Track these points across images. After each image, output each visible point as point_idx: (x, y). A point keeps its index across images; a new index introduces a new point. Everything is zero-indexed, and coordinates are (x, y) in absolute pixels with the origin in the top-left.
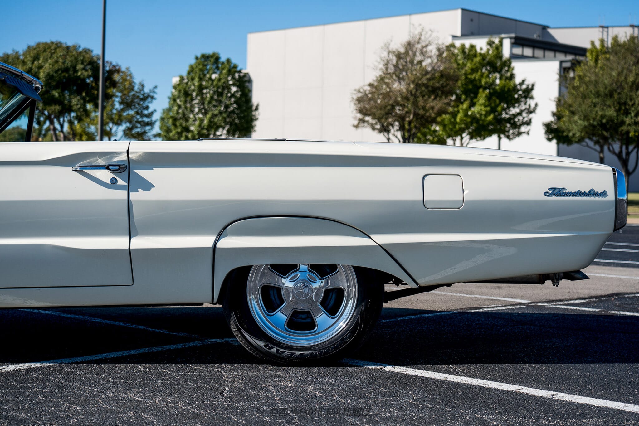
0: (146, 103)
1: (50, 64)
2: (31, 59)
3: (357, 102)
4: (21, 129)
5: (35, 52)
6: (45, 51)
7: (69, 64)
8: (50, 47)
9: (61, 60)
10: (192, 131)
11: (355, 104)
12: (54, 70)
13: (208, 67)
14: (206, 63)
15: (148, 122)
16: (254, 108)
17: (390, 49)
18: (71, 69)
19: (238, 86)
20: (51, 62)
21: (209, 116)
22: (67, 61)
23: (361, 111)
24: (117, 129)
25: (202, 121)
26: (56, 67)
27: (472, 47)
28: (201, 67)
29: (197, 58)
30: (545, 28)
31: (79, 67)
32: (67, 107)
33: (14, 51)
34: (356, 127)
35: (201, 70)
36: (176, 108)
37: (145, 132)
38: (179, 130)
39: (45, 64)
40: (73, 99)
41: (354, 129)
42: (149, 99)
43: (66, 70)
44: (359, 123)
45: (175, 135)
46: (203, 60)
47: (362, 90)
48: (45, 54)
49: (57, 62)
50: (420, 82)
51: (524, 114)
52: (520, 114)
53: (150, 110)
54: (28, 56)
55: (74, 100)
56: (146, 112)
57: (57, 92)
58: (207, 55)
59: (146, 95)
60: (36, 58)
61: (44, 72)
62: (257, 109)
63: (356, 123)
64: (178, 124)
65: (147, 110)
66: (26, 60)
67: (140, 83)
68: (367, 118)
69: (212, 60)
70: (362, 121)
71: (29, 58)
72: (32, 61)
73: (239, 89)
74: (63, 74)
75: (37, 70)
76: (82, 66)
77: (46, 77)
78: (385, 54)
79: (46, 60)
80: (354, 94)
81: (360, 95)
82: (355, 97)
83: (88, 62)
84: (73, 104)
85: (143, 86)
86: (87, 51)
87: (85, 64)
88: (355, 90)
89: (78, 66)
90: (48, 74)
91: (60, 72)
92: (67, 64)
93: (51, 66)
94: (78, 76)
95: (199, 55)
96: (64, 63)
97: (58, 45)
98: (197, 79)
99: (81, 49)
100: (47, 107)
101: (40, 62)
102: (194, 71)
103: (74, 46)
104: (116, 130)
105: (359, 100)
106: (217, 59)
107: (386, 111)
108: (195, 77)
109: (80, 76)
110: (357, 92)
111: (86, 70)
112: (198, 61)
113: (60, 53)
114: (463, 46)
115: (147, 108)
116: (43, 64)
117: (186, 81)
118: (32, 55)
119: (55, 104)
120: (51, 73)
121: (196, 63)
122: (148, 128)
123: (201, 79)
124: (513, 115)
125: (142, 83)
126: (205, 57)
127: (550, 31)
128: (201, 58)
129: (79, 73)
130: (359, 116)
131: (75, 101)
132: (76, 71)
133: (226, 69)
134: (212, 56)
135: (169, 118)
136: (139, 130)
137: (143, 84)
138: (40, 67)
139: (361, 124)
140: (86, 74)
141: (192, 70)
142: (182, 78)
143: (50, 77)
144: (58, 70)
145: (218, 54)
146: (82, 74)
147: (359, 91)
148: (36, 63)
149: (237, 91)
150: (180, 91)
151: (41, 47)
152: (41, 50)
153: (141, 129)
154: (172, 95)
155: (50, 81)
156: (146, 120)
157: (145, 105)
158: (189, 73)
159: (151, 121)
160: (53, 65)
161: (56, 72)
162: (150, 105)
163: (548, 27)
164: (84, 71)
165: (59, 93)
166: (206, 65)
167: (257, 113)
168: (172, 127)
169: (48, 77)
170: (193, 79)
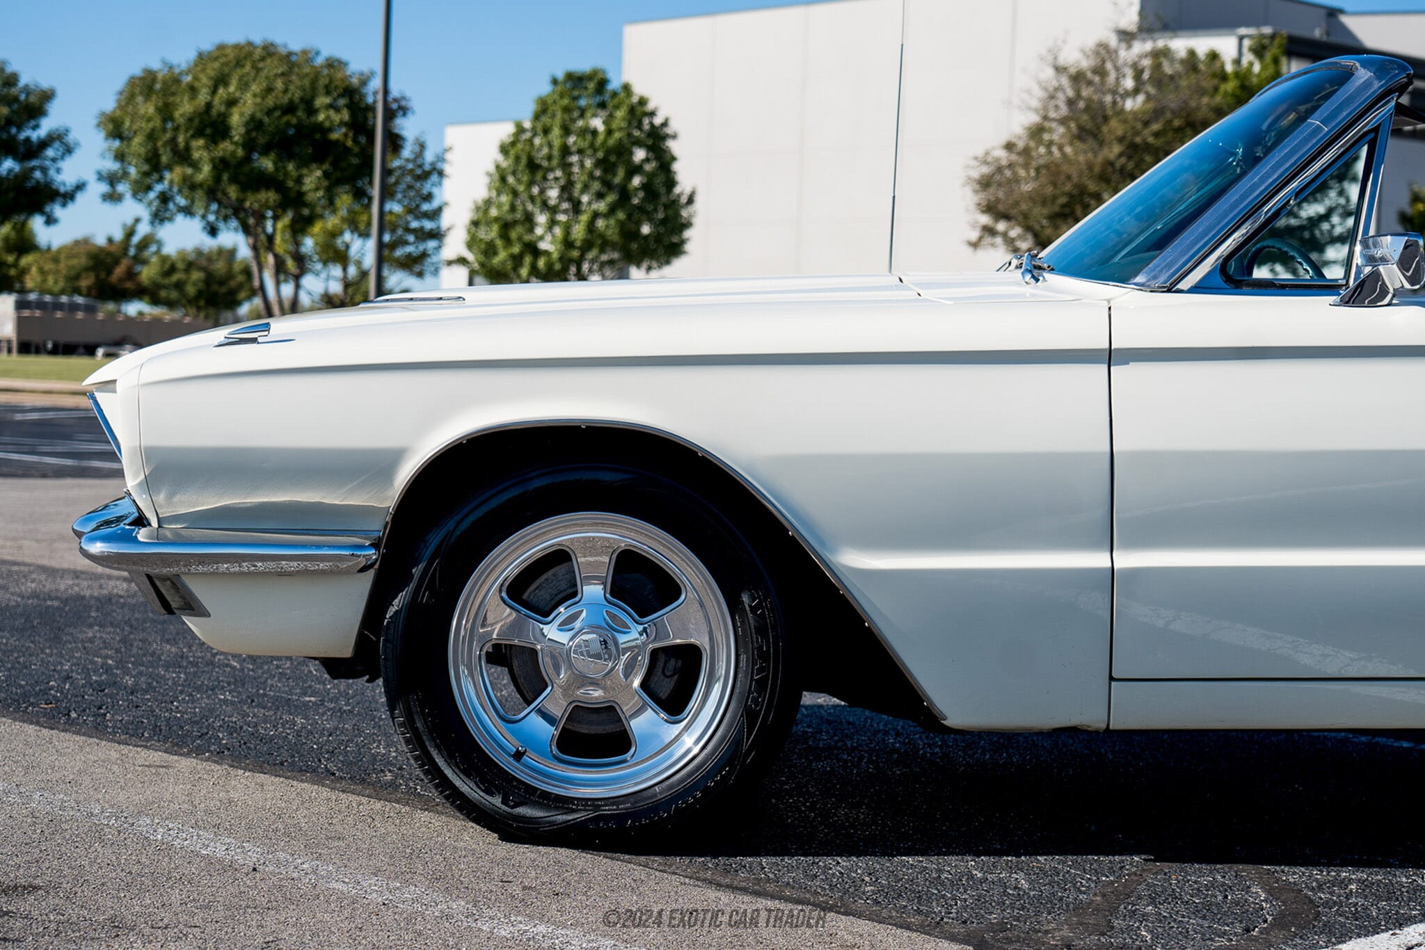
0: (427, 187)
1: (255, 96)
2: (210, 83)
3: (978, 187)
4: (94, 245)
5: (216, 65)
6: (239, 63)
7: (297, 95)
8: (249, 55)
9: (279, 84)
10: (547, 253)
11: (976, 192)
12: (266, 110)
13: (583, 102)
14: (576, 93)
15: (432, 230)
16: (684, 200)
17: (1062, 61)
18: (302, 106)
19: (650, 149)
20: (258, 90)
21: (584, 218)
22: (292, 87)
23: (990, 208)
24: (364, 245)
25: (567, 229)
26: (270, 101)
27: (1214, 56)
28: (566, 101)
29: (555, 82)
30: (1333, 13)
31: (322, 101)
32: (293, 195)
33: (164, 62)
34: (975, 245)
35: (567, 110)
36: (505, 199)
37: (424, 255)
38: (516, 249)
39: (242, 94)
40: (307, 176)
41: (970, 250)
42: (434, 178)
43: (290, 109)
44: (980, 238)
45: (506, 261)
46: (568, 85)
47: (989, 159)
48: (239, 72)
49: (269, 90)
50: (1138, 140)
51: (1335, 219)
52: (1326, 217)
53: (435, 204)
54: (202, 76)
55: (309, 179)
56: (425, 207)
57: (269, 160)
58: (580, 75)
59: (427, 167)
60: (220, 81)
61: (242, 115)
62: (691, 200)
63: (974, 235)
64: (513, 235)
65: (430, 202)
66: (196, 84)
67: (417, 139)
68: (1001, 226)
69: (591, 86)
70: (989, 231)
71: (205, 80)
72: (212, 88)
73: (651, 155)
74: (285, 119)
75: (223, 108)
76: (327, 100)
77: (247, 124)
78: (1050, 73)
79: (244, 85)
80: (973, 168)
81: (985, 170)
82: (976, 174)
83: (341, 90)
84: (305, 188)
85: (422, 146)
86: (336, 64)
87: (335, 94)
88: (976, 158)
89: (317, 98)
90: (252, 118)
91: (277, 113)
92: (293, 94)
93: (259, 100)
94: (318, 122)
95: (560, 75)
96: (286, 91)
97: (269, 50)
98: (556, 131)
99: (319, 61)
100: (249, 194)
101: (232, 89)
102: (550, 111)
103: (305, 52)
104: (362, 249)
105: (985, 183)
106: (602, 84)
107: (1057, 209)
108: (552, 125)
109: (322, 123)
110: (978, 164)
111: (337, 110)
112: (559, 88)
113: (272, 68)
114: (1192, 53)
115: (428, 197)
116: (238, 94)
117: (528, 135)
118: (211, 73)
119: (268, 188)
120: (259, 115)
121: (554, 92)
122: (431, 244)
123: (566, 131)
124: (1310, 219)
125: (422, 139)
126: (576, 81)
127: (1346, 20)
128: (565, 82)
129: (321, 117)
130: (985, 219)
131: (311, 182)
132: (312, 111)
133: (625, 107)
134: (590, 77)
135: (491, 222)
136: (409, 249)
137: (424, 142)
138: (232, 103)
139: (988, 240)
140: (336, 118)
141: (543, 109)
142: (520, 130)
143: (254, 124)
144: (275, 108)
145: (604, 72)
146: (328, 117)
147: (986, 163)
148: (221, 91)
149: (647, 160)
150: (517, 159)
151: (231, 55)
152: (230, 62)
153: (417, 247)
154: (498, 167)
155: (254, 134)
156: (428, 225)
157: (425, 192)
158: (537, 117)
159: (439, 228)
160: (263, 98)
161: (269, 112)
162: (435, 191)
163: (1342, 11)
164: (332, 113)
165: (275, 163)
166: (575, 99)
167: (691, 209)
168: (499, 242)
169: (252, 124)
170: (546, 131)
